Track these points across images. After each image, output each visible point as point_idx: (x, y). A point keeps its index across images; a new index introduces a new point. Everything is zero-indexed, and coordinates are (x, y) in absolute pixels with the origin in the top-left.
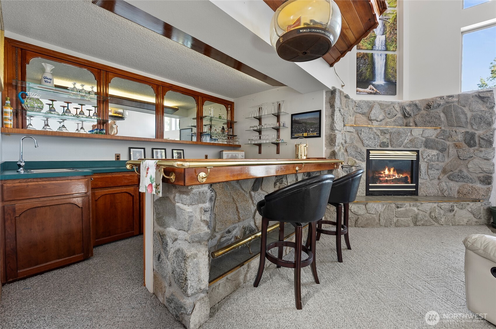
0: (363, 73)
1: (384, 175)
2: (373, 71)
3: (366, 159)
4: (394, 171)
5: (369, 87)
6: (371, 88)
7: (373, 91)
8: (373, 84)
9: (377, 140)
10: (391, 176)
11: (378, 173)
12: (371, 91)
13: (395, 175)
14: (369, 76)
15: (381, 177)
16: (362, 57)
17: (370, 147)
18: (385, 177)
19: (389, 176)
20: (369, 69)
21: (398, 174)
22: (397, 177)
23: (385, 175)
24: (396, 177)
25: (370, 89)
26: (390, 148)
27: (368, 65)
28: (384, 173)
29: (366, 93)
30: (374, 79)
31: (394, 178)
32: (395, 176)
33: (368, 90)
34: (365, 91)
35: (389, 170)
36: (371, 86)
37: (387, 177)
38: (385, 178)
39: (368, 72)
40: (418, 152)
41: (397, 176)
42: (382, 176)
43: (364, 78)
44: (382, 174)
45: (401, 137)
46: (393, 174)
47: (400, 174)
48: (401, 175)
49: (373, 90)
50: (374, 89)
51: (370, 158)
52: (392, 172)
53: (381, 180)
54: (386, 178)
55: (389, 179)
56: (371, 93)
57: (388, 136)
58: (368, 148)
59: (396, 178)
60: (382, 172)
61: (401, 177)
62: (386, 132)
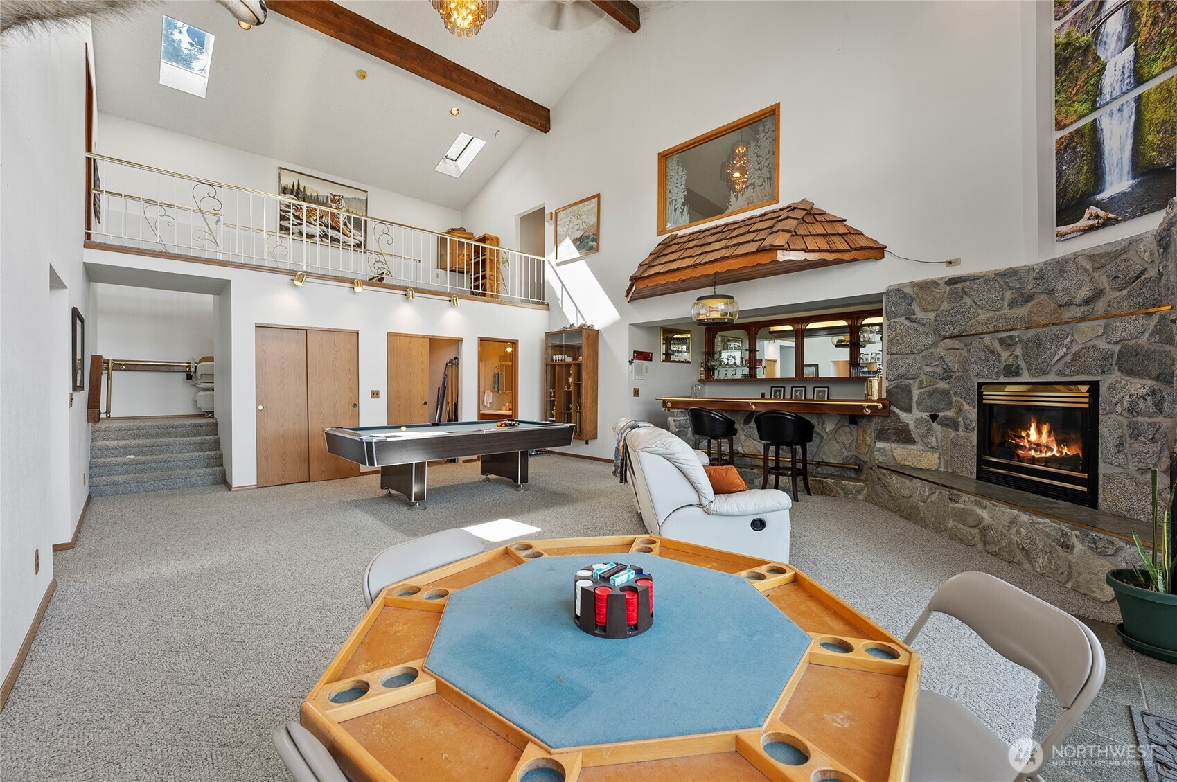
0: (1069, 185)
1: (1026, 441)
2: (1096, 166)
3: (976, 403)
4: (1049, 432)
5: (1087, 215)
6: (1091, 216)
7: (1097, 221)
8: (1099, 201)
9: (991, 362)
10: (1043, 448)
11: (1014, 436)
12: (1091, 222)
13: (1052, 447)
14: (1086, 184)
15: (1023, 448)
16: (1066, 146)
17: (983, 377)
18: (1030, 449)
19: (1037, 446)
20: (1086, 167)
21: (1058, 445)
22: (1057, 455)
23: (1029, 441)
24: (1055, 452)
25: (1089, 219)
26: (1025, 377)
27: (1083, 157)
28: (1028, 435)
29: (1079, 233)
30: (1101, 185)
31: (1049, 454)
32: (1051, 450)
33: (1083, 223)
34: (1075, 229)
35: (1039, 432)
36: (1093, 209)
37: (1036, 451)
38: (1030, 452)
39: (1083, 176)
40: (1094, 388)
41: (1057, 451)
42: (1022, 444)
43: (1072, 197)
44: (1024, 438)
45: (1045, 350)
46: (1047, 442)
47: (1062, 446)
48: (1065, 451)
49: (1097, 217)
50: (1101, 213)
51: (984, 402)
52: (1044, 439)
53: (1021, 455)
54: (1032, 453)
55: (1038, 455)
56: (1092, 229)
57: (1019, 352)
58: (981, 380)
59: (1054, 455)
60: (1023, 434)
61: (1064, 454)
62: (1009, 342)
